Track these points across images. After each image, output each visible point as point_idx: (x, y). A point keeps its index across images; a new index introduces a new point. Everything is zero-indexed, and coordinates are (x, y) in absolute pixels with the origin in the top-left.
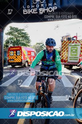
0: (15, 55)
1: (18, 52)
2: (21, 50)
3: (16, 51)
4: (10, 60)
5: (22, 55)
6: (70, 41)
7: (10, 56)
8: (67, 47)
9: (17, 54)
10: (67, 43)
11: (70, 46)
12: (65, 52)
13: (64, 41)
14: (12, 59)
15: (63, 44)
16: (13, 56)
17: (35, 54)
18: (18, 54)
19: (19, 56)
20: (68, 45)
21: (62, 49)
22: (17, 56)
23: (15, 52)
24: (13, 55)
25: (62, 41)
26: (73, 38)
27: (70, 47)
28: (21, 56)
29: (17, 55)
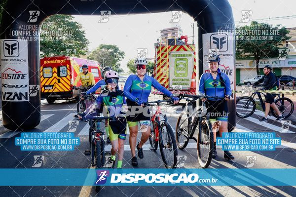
0: (55, 75)
1: (61, 68)
2: (68, 66)
3: (58, 66)
4: (44, 86)
5: (71, 76)
6: (172, 47)
7: (45, 78)
8: (167, 58)
9: (61, 73)
10: (166, 51)
11: (173, 56)
12: (164, 68)
13: (161, 47)
14: (49, 86)
15: (159, 52)
16: (51, 79)
17: (99, 72)
18: (62, 75)
19: (65, 79)
20: (169, 54)
21: (157, 63)
22: (61, 77)
23: (55, 69)
24: (49, 75)
25: (157, 47)
26: (179, 39)
27: (173, 59)
28: (68, 77)
29: (59, 75)
